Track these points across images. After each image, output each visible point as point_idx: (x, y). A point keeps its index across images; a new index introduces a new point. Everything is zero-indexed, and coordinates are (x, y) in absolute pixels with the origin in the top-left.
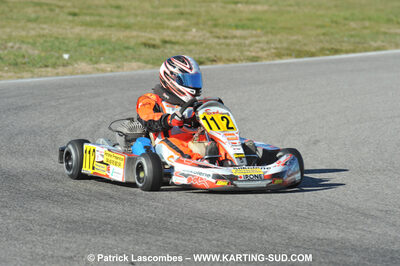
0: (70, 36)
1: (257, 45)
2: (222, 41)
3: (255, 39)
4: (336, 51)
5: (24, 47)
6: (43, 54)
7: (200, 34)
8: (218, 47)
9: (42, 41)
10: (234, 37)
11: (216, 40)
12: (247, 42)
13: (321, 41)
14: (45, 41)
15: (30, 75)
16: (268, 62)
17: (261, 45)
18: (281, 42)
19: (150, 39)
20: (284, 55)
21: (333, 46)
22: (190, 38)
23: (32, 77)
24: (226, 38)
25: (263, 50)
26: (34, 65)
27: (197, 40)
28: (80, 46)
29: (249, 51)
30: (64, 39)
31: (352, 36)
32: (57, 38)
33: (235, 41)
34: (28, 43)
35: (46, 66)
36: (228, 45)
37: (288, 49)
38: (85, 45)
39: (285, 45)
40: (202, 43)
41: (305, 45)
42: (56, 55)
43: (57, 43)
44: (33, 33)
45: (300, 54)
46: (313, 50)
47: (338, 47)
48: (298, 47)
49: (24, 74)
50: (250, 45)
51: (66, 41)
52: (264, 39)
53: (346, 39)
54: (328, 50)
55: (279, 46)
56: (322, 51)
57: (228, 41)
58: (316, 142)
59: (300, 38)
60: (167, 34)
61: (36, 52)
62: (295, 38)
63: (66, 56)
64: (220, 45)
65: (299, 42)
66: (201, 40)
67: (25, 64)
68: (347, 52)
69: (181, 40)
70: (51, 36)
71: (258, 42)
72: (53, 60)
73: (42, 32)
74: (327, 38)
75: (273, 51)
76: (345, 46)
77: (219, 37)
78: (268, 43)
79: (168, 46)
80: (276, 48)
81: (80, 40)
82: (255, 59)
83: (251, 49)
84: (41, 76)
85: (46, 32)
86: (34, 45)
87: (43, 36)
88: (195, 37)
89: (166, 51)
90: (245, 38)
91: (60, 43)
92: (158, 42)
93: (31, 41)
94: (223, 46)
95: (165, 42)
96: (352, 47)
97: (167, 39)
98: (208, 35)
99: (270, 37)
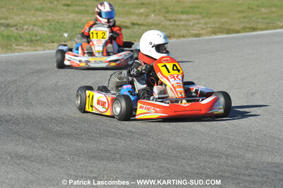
0: (66, 20)
1: (198, 25)
2: (173, 23)
3: (196, 21)
4: (254, 29)
5: (36, 28)
6: (49, 34)
7: (157, 18)
8: (171, 27)
9: (48, 24)
10: (182, 20)
11: (169, 22)
12: (191, 23)
13: (243, 22)
14: (50, 25)
15: (42, 48)
16: (207, 38)
17: (201, 25)
18: (214, 23)
19: (123, 22)
20: (217, 32)
21: (251, 25)
22: (150, 21)
23: (44, 50)
24: (175, 20)
25: (203, 29)
26: (44, 42)
27: (155, 22)
28: (74, 28)
29: (192, 29)
30: (63, 22)
31: (264, 18)
32: (58, 22)
33: (182, 23)
34: (39, 26)
35: (53, 42)
36: (178, 26)
37: (220, 28)
38: (78, 27)
39: (218, 25)
40: (159, 24)
41: (232, 25)
42: (59, 34)
43: (58, 26)
44: (40, 19)
45: (229, 31)
46: (238, 28)
47: (255, 26)
48: (227, 27)
49: (38, 48)
50: (193, 26)
51: (65, 24)
52: (202, 21)
53: (260, 21)
54: (248, 28)
55: (213, 26)
56: (245, 29)
57: (177, 23)
58: (253, 94)
59: (228, 20)
60: (134, 19)
61: (44, 32)
62: (224, 20)
63: (66, 35)
64: (172, 25)
65: (227, 23)
66: (159, 22)
67: (38, 40)
68: (262, 29)
69: (145, 23)
70: (54, 21)
71: (199, 23)
72: (58, 38)
73: (47, 18)
74: (247, 20)
75: (210, 29)
76: (260, 26)
77: (170, 20)
78: (205, 24)
79: (136, 27)
80: (211, 28)
81: (74, 23)
82: (198, 35)
83: (194, 28)
84: (50, 49)
85: (50, 18)
86: (42, 27)
87: (48, 21)
88: (154, 20)
89: (135, 30)
90: (188, 20)
91: (60, 26)
92: (128, 24)
93: (40, 24)
94: (175, 27)
95: (134, 24)
96: (264, 26)
97: (135, 22)
98: (163, 19)
99: (207, 20)
